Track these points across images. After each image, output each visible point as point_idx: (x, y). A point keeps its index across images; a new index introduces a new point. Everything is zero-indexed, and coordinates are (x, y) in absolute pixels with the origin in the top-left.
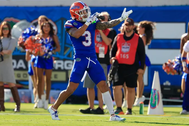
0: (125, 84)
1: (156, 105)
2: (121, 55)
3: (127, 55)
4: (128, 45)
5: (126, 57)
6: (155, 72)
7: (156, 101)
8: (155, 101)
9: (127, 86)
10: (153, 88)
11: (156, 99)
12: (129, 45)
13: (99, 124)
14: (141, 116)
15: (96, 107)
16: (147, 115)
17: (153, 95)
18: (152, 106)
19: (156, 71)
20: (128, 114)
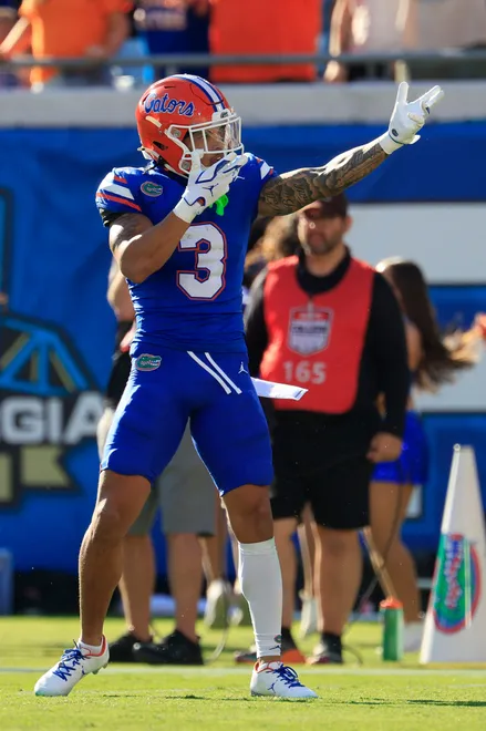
0: (308, 513)
1: (463, 617)
2: (288, 366)
3: (318, 367)
4: (319, 316)
5: (314, 376)
6: (457, 448)
7: (462, 597)
8: (459, 593)
9: (320, 520)
10: (446, 527)
11: (461, 586)
12: (326, 316)
13: (181, 715)
14: (389, 671)
15: (162, 630)
16: (421, 667)
17: (448, 563)
18: (443, 622)
19: (463, 443)
20: (323, 661)
